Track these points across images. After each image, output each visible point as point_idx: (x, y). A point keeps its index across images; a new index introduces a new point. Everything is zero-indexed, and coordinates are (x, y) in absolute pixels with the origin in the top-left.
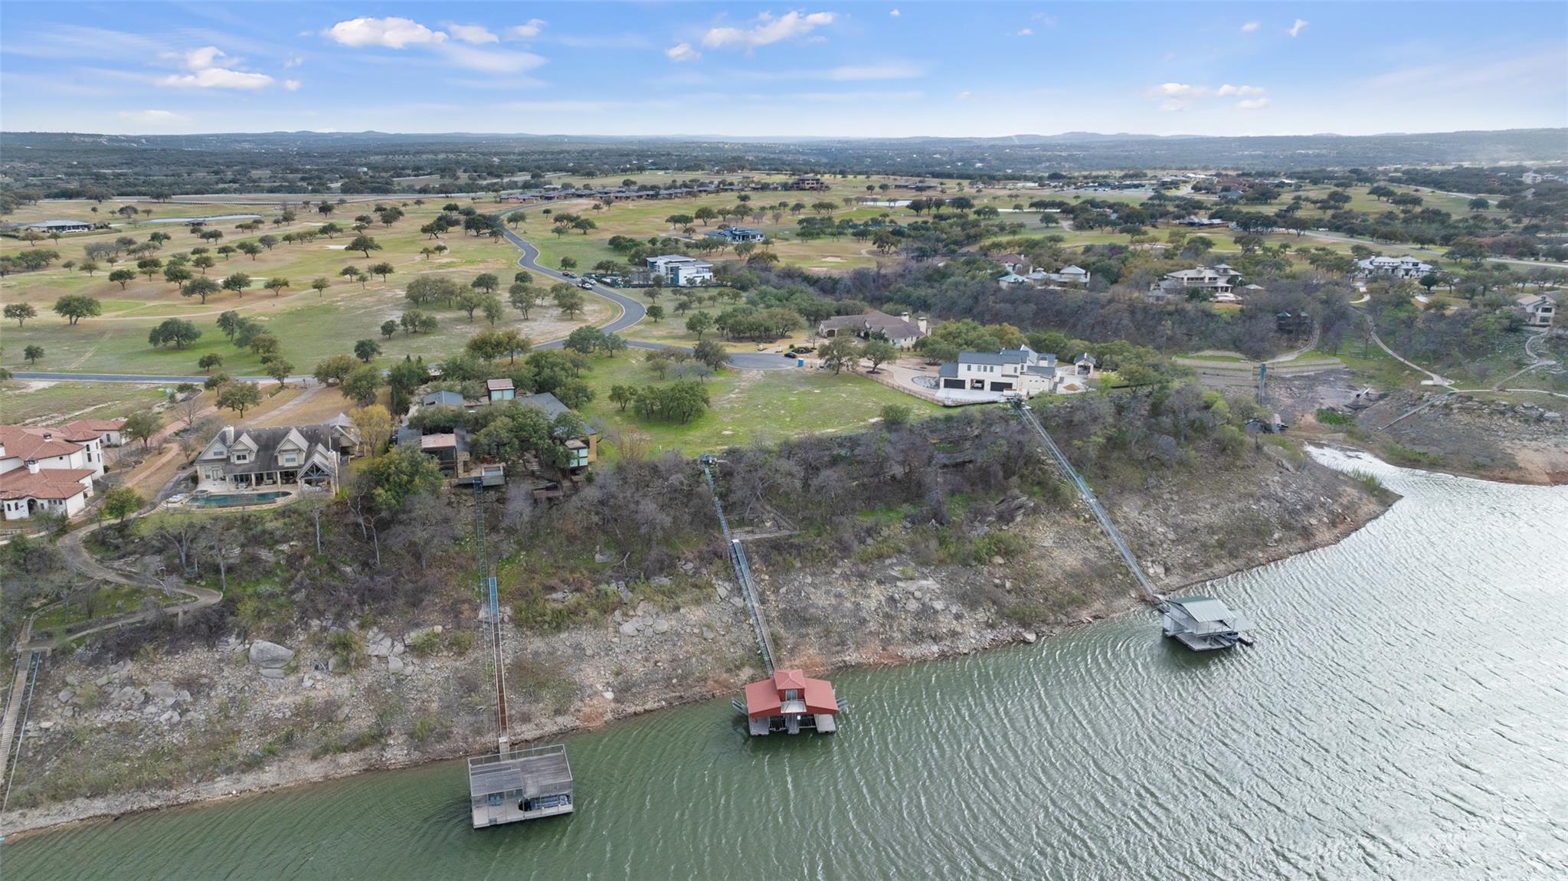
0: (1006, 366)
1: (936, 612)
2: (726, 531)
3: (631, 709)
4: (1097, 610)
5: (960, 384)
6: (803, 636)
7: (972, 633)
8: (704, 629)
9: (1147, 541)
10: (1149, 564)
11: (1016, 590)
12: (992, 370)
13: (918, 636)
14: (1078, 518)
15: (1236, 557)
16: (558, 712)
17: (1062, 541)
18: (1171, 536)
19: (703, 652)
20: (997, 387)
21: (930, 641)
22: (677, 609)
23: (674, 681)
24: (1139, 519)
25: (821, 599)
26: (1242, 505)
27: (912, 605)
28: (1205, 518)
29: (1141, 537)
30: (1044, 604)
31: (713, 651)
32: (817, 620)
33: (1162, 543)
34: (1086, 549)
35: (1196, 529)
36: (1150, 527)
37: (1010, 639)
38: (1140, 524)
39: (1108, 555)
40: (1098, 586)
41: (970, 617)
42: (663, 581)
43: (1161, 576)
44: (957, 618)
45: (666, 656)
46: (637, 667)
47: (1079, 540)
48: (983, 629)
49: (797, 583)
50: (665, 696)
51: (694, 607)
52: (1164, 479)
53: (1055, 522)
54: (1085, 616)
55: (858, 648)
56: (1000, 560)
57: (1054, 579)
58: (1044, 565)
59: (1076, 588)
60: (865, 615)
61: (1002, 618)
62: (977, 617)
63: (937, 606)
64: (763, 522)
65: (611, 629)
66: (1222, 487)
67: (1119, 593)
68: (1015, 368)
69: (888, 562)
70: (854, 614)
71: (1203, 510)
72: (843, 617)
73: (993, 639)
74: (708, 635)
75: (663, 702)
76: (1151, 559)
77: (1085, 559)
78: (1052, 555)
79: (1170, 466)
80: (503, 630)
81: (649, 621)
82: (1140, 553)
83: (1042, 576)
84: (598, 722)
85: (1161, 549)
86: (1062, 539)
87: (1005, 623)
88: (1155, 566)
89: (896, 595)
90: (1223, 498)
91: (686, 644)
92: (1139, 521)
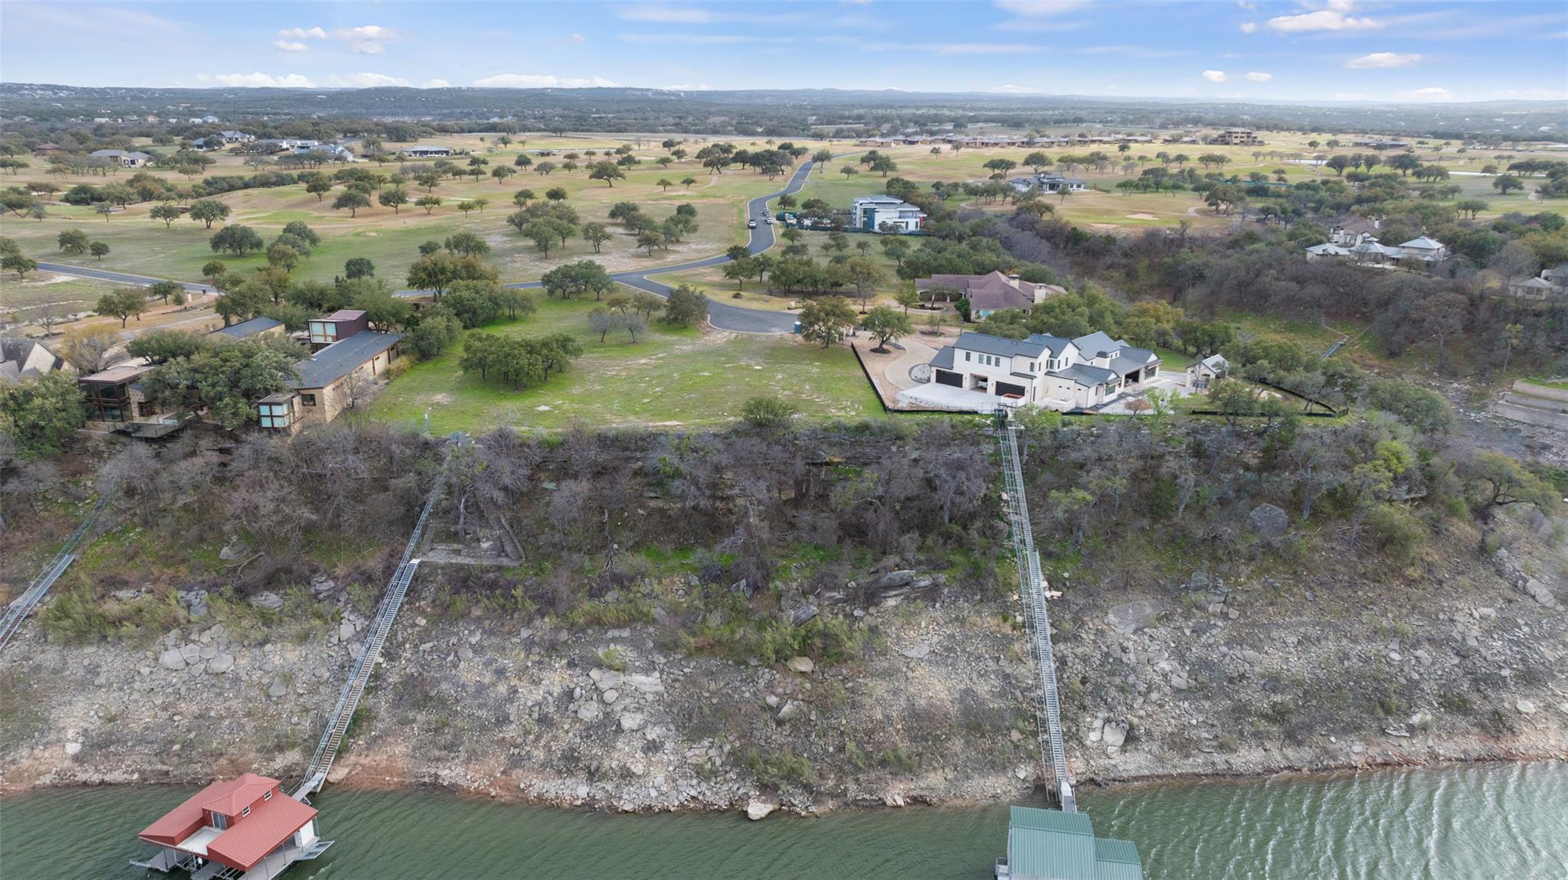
0: (1020, 359)
1: (619, 730)
2: (412, 544)
3: (82, 777)
4: (928, 788)
5: (955, 380)
6: (405, 722)
7: (660, 779)
8: (278, 679)
9: (1118, 680)
10: (1098, 723)
11: (795, 722)
12: (997, 363)
13: (570, 763)
14: (1005, 620)
15: (1300, 744)
17: (944, 656)
18: (1180, 681)
19: (249, 714)
20: (1002, 389)
21: (583, 775)
22: (262, 644)
23: (176, 747)
24: (1128, 639)
25: (471, 671)
26: (1372, 648)
27: (590, 712)
28: (1272, 660)
29: (1112, 674)
30: (832, 755)
31: (264, 715)
32: (441, 702)
33: (1149, 690)
34: (982, 676)
35: (1242, 676)
36: (1143, 657)
37: (723, 804)
38: (1124, 650)
39: (1018, 693)
40: (957, 745)
41: (675, 752)
42: (271, 600)
43: (1110, 750)
44: (649, 749)
45: (194, 708)
46: (144, 716)
47: (978, 658)
48: (684, 776)
49: (454, 640)
50: (147, 767)
51: (290, 646)
52: (1226, 578)
53: (957, 619)
54: (896, 794)
55: (468, 760)
56: (804, 665)
57: (880, 717)
58: (880, 688)
59: (913, 739)
60: (512, 710)
61: (735, 764)
62: (689, 754)
63: (629, 722)
64: (478, 540)
65: (149, 654)
66: (1347, 611)
67: (993, 765)
68: (1032, 364)
69: (610, 634)
70: (500, 705)
71: (1278, 644)
72: (480, 706)
73: (693, 798)
74: (277, 691)
75: (136, 776)
76: (1107, 715)
77: (968, 692)
78: (910, 674)
79: (1252, 558)
80: (25, 627)
81: (210, 653)
82: (1088, 701)
83: (862, 706)
84: (24, 786)
85: (1141, 700)
86: (949, 649)
87: (732, 775)
88: (1107, 729)
89: (578, 690)
90: (1336, 629)
91: (236, 697)
92: (1125, 644)
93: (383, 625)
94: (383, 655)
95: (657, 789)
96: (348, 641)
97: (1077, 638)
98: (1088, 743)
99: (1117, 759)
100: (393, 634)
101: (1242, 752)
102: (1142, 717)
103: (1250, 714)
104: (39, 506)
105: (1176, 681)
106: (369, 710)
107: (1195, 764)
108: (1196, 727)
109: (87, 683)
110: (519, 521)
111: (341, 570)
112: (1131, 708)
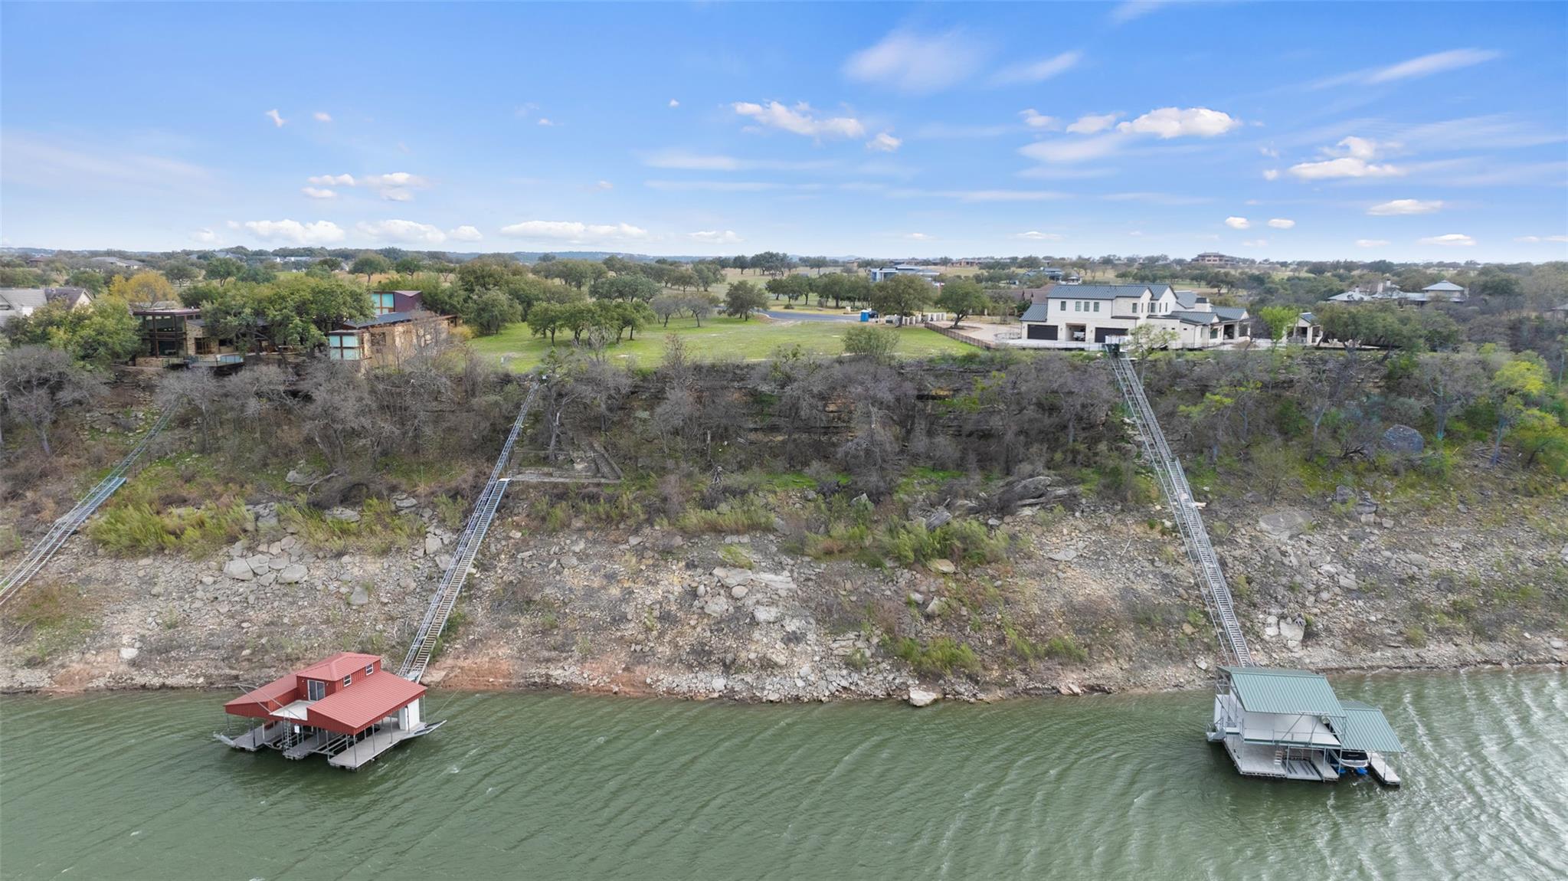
0: (1121, 301)
1: (754, 622)
2: (500, 465)
3: (139, 680)
4: (1104, 677)
5: (1051, 332)
6: (506, 626)
7: (806, 669)
8: (358, 589)
9: (1284, 580)
10: (1272, 620)
11: (948, 619)
12: (1096, 308)
13: (701, 657)
14: (1152, 527)
15: (1492, 639)
16: (31, 663)
17: (1095, 558)
18: (1349, 580)
19: (327, 621)
20: (1101, 334)
21: (717, 669)
22: (339, 555)
23: (246, 652)
24: (1286, 544)
25: (577, 577)
26: (1544, 554)
27: (719, 606)
28: (1440, 563)
29: (1275, 574)
30: (992, 647)
31: (345, 622)
32: (547, 605)
33: (1319, 589)
34: (1139, 576)
35: (1412, 578)
36: (1305, 561)
37: (880, 694)
38: (1284, 554)
39: (1181, 591)
40: (1127, 636)
41: (819, 643)
42: (348, 514)
43: (1290, 644)
44: (790, 640)
45: (265, 616)
46: (208, 622)
47: (1132, 560)
48: (832, 666)
49: (555, 549)
50: (212, 671)
51: (370, 559)
52: (1373, 492)
53: (1100, 527)
54: (1070, 682)
55: (584, 659)
56: (946, 566)
57: (1037, 611)
58: (1032, 587)
59: (1078, 632)
60: (629, 610)
61: (887, 656)
62: (835, 645)
63: (762, 614)
64: (572, 461)
65: (213, 564)
66: (1506, 520)
67: (1170, 655)
68: (1135, 305)
69: (728, 540)
70: (614, 604)
71: (1442, 549)
72: (592, 608)
73: (844, 688)
74: (358, 600)
75: (201, 680)
76: (1280, 611)
77: (1126, 590)
78: (1060, 574)
79: (1396, 473)
80: (72, 542)
81: (281, 563)
82: (1257, 598)
83: (1017, 602)
84: (76, 688)
85: (1312, 599)
86: (1098, 553)
87: (885, 665)
88: (1282, 624)
89: (702, 588)
90: (1499, 537)
91: (312, 605)
92: (1283, 548)
93: (474, 539)
94: (475, 566)
95: (805, 679)
96: (436, 553)
97: (1232, 542)
98: (1266, 637)
99: (1299, 653)
100: (486, 546)
101: (1432, 646)
102: (1316, 615)
103: (1430, 612)
104: (85, 435)
105: (1343, 582)
106: (464, 617)
107: (1382, 657)
108: (1376, 623)
109: (145, 591)
110: (615, 446)
111: (422, 489)
112: (1303, 606)
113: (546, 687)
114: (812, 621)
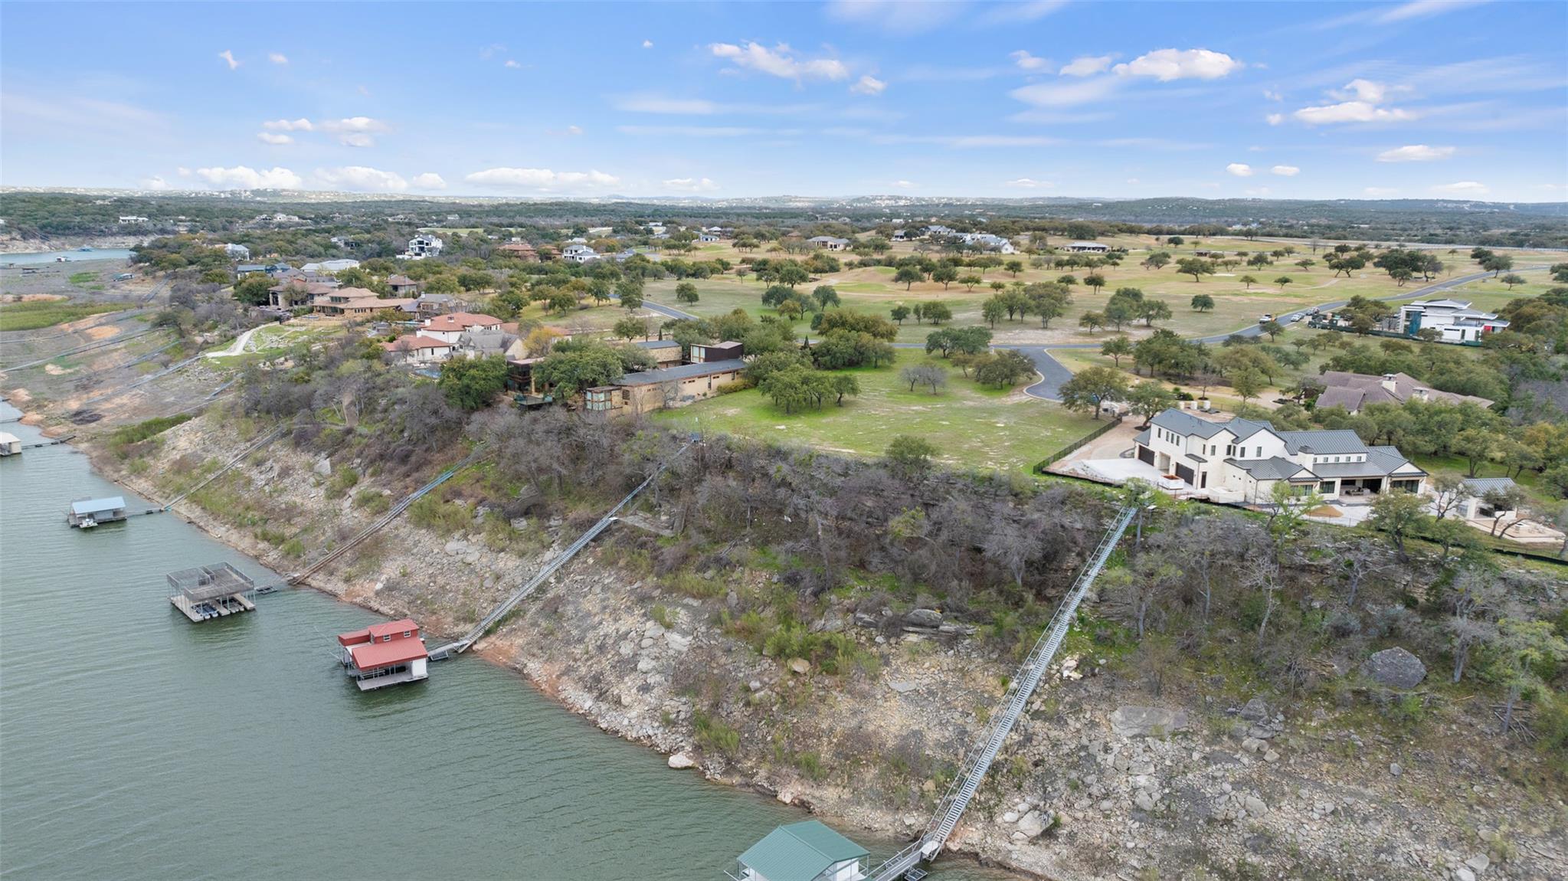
0: (1196, 439)
1: (635, 669)
2: (619, 506)
4: (820, 798)
5: (1150, 458)
6: (534, 624)
7: (635, 714)
8: (493, 576)
9: (1074, 775)
10: (1022, 807)
11: (759, 709)
12: (1180, 444)
13: (594, 682)
14: (1003, 683)
16: (346, 580)
17: (922, 697)
18: (1148, 800)
19: (465, 593)
20: (1181, 473)
21: (595, 694)
22: (500, 551)
24: (1120, 741)
25: (590, 602)
27: (629, 649)
28: (1281, 820)
29: (1072, 766)
30: (766, 743)
31: (472, 596)
32: (560, 617)
33: (1104, 797)
34: (940, 724)
35: (1228, 822)
36: (1123, 764)
37: (663, 748)
38: (1107, 749)
39: (961, 751)
40: (870, 774)
41: (658, 698)
42: (521, 524)
43: (1018, 836)
44: (642, 688)
45: (443, 581)
46: (419, 578)
47: (950, 709)
48: (653, 718)
49: (597, 578)
51: (513, 557)
52: (1291, 717)
53: (962, 670)
54: (790, 792)
55: (546, 661)
56: (801, 666)
57: (825, 727)
58: (845, 704)
59: (837, 755)
60: (590, 635)
61: (692, 723)
62: (666, 703)
63: (644, 665)
64: (662, 514)
65: (443, 541)
66: (1439, 801)
67: (889, 802)
69: (685, 600)
70: (587, 630)
71: (1302, 805)
72: (577, 627)
73: (649, 736)
74: (488, 583)
76: (1036, 802)
77: (918, 734)
78: (880, 702)
80: (407, 510)
81: (471, 549)
82: (1028, 783)
83: (818, 714)
84: (350, 600)
85: (1086, 802)
86: (931, 693)
87: (684, 730)
88: (1029, 815)
89: (633, 632)
90: (1402, 815)
91: (466, 580)
92: (1112, 744)
94: (556, 578)
95: (629, 720)
96: (544, 563)
97: (1062, 721)
98: (999, 820)
99: (1018, 847)
100: (571, 565)
102: (1076, 819)
105: (1142, 799)
106: (520, 611)
108: (1129, 850)
109: (409, 550)
111: (570, 515)
112: (1070, 806)
113: (519, 673)
114: (670, 678)
